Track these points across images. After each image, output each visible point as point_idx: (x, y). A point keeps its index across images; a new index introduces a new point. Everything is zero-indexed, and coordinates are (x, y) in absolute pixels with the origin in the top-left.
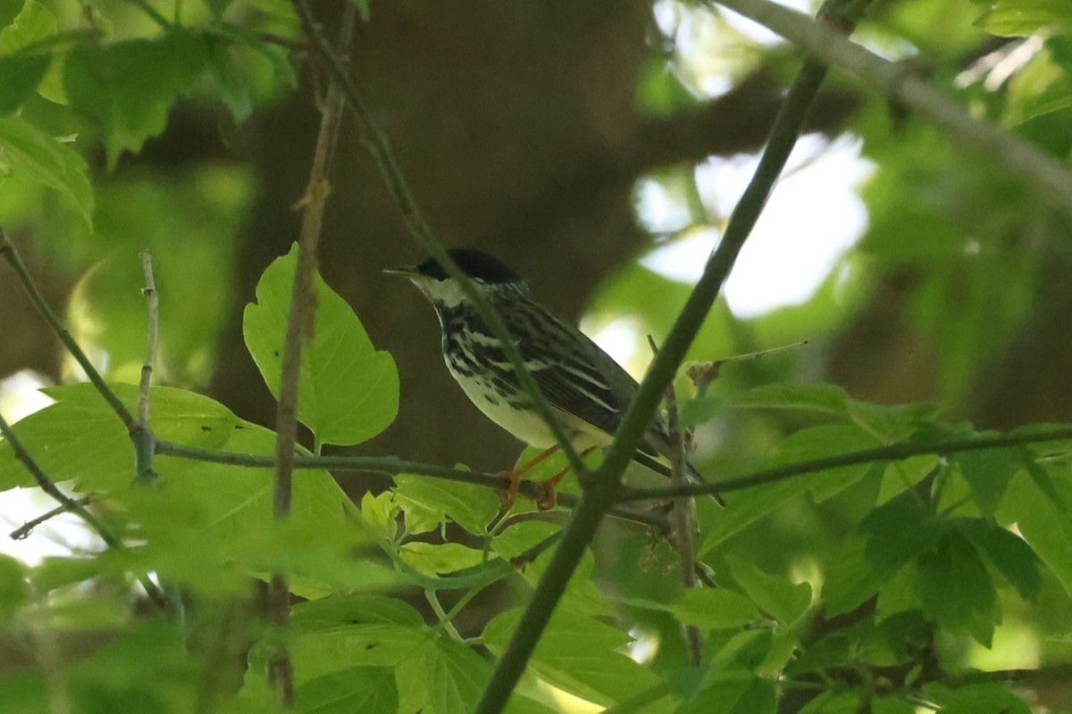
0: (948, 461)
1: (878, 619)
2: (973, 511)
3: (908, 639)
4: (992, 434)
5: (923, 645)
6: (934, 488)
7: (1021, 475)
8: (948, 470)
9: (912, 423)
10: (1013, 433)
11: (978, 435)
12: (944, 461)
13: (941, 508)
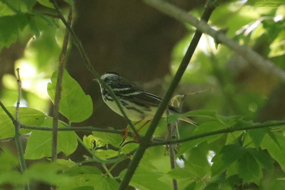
0: (246, 131)
1: (227, 177)
2: (253, 146)
3: (235, 183)
4: (258, 124)
5: (239, 185)
6: (242, 139)
7: (267, 135)
8: (246, 134)
9: (235, 121)
10: (264, 124)
11: (254, 124)
12: (245, 131)
13: (244, 145)
